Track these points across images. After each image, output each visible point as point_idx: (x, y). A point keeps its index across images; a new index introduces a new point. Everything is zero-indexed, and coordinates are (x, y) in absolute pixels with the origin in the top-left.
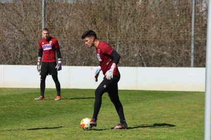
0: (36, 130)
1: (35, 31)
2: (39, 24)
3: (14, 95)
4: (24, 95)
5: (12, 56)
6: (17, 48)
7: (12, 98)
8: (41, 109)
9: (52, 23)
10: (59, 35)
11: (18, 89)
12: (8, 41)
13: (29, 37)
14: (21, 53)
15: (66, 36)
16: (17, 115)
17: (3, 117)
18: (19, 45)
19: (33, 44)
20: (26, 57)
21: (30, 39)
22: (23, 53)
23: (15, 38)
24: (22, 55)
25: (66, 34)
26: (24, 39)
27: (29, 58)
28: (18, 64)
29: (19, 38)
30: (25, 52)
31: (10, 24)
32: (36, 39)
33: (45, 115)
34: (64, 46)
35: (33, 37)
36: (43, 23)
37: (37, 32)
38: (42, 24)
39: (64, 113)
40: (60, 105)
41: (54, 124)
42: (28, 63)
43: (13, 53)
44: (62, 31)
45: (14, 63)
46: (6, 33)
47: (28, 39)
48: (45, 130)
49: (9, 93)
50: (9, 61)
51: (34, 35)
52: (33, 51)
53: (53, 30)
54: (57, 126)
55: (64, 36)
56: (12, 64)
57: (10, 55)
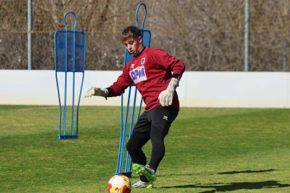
0: (232, 175)
1: (234, 18)
2: (240, 7)
3: (201, 119)
4: (216, 118)
5: (198, 57)
6: (206, 45)
7: (197, 123)
8: (242, 141)
9: (261, 5)
10: (271, 24)
11: (207, 109)
12: (193, 35)
13: (225, 28)
14: (213, 53)
15: (282, 25)
16: (202, 151)
17: (181, 152)
18: (209, 41)
19: (231, 38)
20: (221, 59)
21: (227, 32)
22: (216, 54)
23: (202, 30)
24: (213, 57)
25: (283, 21)
26: (217, 31)
27: (224, 60)
28: (208, 70)
29: (210, 30)
30: (219, 51)
31: (195, 8)
32: (236, 31)
33: (246, 151)
34: (280, 41)
35: (230, 28)
36: (247, 4)
37: (237, 20)
38: (244, 7)
39: (277, 147)
40: (271, 134)
41: (261, 166)
42: (222, 68)
43: (201, 54)
44: (277, 17)
45: (202, 69)
46: (190, 23)
47: (223, 31)
48: (246, 174)
49: (193, 116)
50: (193, 66)
51: (233, 25)
52: (231, 50)
53: (263, 16)
54: (266, 169)
55: (279, 25)
56: (198, 70)
57: (196, 56)
